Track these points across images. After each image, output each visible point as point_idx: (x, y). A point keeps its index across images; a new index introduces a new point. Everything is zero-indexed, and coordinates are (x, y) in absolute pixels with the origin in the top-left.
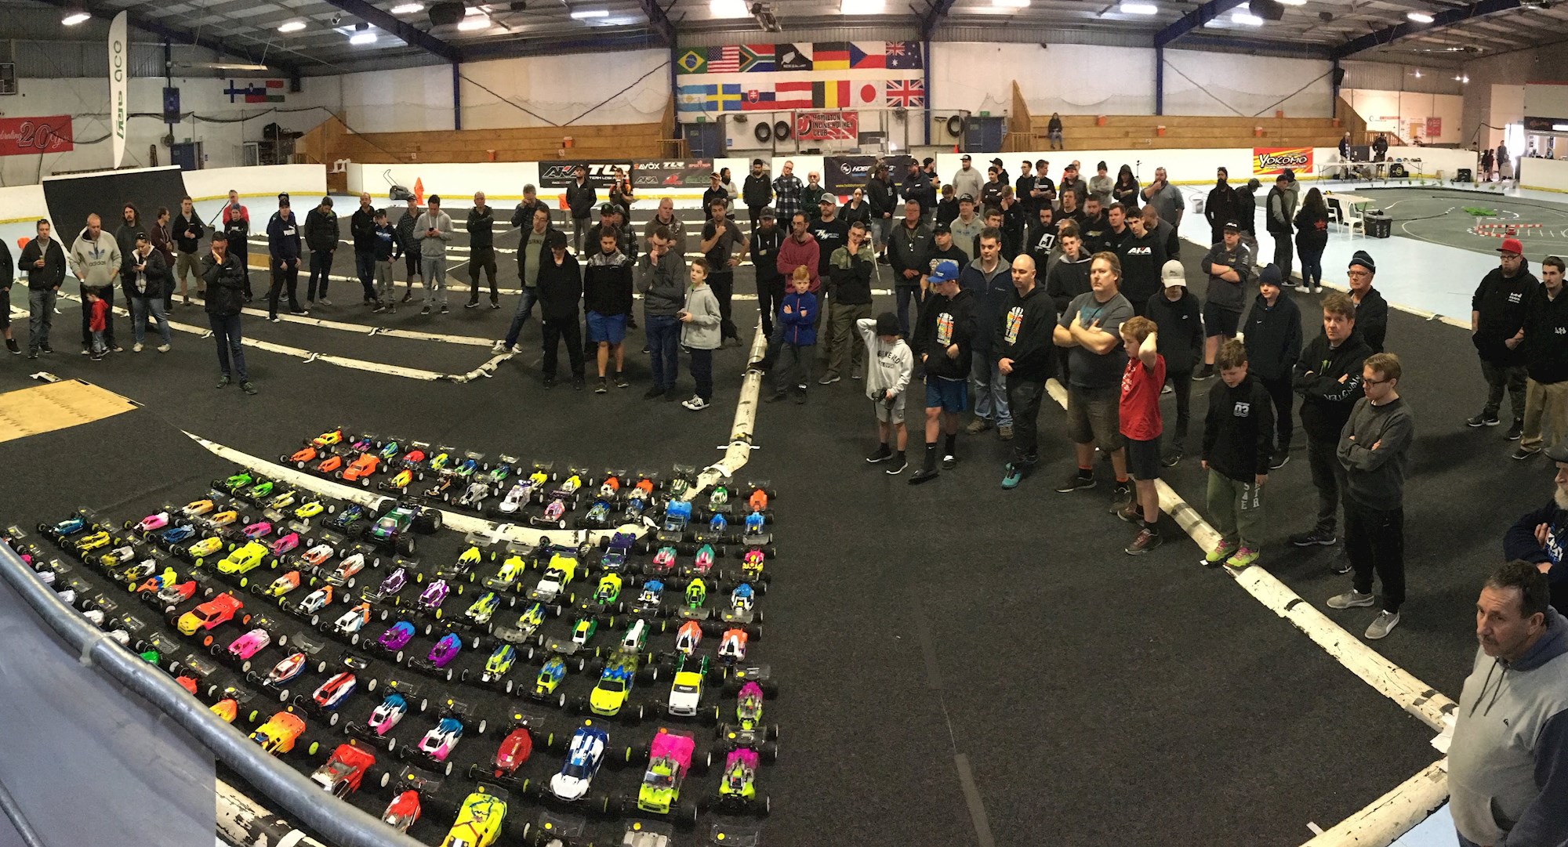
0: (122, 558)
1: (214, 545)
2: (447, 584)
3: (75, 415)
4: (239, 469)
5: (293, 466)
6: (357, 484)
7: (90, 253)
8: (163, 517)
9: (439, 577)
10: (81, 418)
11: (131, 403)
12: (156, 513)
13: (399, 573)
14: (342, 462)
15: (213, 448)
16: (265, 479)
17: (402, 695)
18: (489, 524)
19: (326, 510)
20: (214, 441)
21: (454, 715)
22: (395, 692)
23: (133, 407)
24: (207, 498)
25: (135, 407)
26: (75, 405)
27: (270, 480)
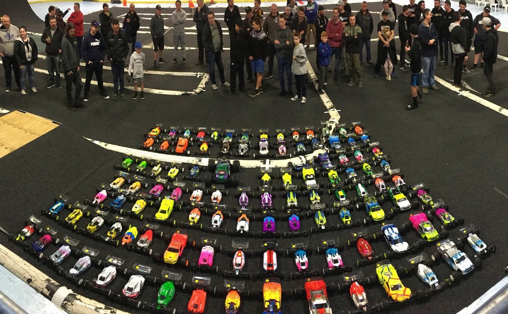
0: (100, 225)
1: (143, 204)
2: (269, 194)
3: (28, 133)
4: (124, 156)
5: (147, 149)
6: (184, 154)
7: (5, 36)
8: (104, 193)
9: (264, 192)
10: (33, 135)
11: (53, 122)
12: (98, 191)
13: (244, 196)
14: (169, 144)
15: (102, 145)
16: (140, 160)
17: (302, 249)
18: (261, 162)
19: (180, 171)
20: (101, 141)
21: (331, 246)
22: (298, 249)
23: (57, 126)
24: (119, 177)
25: (58, 125)
26: (26, 127)
27: (144, 160)
